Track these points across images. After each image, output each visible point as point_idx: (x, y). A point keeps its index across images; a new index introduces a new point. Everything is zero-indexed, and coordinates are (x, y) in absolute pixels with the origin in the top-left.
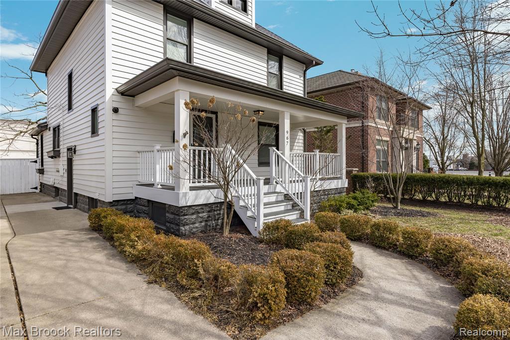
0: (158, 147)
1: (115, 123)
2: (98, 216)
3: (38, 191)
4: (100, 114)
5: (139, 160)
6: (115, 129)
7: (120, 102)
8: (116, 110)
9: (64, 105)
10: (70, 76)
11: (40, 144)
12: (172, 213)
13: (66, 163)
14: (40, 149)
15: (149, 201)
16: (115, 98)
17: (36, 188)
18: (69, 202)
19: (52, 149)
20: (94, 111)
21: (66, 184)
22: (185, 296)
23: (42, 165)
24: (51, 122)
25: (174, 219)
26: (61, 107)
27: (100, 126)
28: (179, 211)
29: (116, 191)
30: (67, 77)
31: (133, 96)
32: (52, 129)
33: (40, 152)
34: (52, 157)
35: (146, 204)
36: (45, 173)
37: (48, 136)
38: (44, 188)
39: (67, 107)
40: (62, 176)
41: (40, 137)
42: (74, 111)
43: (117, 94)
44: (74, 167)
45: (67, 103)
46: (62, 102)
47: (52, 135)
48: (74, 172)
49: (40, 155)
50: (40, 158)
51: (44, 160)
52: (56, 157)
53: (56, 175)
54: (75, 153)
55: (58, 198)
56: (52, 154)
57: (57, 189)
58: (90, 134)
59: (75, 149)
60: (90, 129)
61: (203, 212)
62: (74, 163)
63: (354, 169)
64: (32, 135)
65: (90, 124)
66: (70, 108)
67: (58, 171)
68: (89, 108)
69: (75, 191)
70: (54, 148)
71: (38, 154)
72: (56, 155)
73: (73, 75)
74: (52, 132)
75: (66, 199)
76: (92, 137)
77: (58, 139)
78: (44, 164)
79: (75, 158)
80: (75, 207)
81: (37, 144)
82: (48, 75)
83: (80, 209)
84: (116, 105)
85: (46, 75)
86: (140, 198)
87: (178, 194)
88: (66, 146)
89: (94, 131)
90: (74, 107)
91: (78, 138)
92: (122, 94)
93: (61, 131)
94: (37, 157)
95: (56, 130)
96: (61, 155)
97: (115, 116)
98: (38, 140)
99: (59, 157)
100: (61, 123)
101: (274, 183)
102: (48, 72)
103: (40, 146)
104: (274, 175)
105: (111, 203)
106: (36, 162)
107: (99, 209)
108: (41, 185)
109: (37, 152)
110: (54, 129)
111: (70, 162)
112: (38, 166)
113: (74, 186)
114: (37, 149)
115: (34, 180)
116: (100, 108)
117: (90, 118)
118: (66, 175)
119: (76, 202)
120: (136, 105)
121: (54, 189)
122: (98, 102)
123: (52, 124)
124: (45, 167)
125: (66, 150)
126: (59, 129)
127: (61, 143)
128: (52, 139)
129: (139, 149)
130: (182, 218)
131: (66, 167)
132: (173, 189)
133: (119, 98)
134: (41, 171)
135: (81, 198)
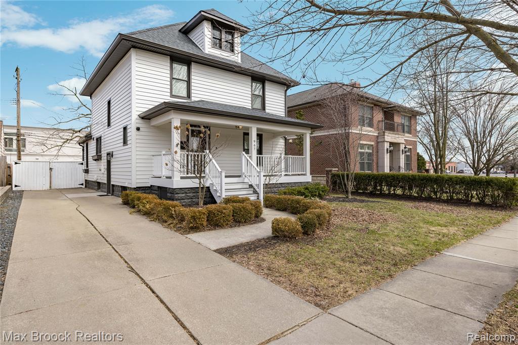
0: (164, 152)
1: (138, 137)
2: (127, 195)
3: (84, 187)
4: (128, 131)
5: (153, 161)
6: (138, 141)
7: (141, 124)
8: (138, 129)
9: (105, 122)
10: (109, 103)
11: (86, 151)
12: (171, 193)
13: (106, 164)
14: (85, 154)
15: (159, 187)
16: (137, 121)
17: (82, 184)
18: (108, 192)
19: (95, 154)
20: (125, 129)
21: (106, 179)
22: (166, 224)
23: (87, 166)
24: (94, 134)
25: (171, 196)
26: (102, 124)
27: (128, 139)
28: (173, 191)
29: (138, 181)
30: (107, 103)
31: (150, 119)
32: (95, 139)
33: (85, 156)
34: (95, 160)
35: (157, 189)
36: (89, 172)
37: (92, 145)
38: (88, 185)
39: (107, 124)
40: (103, 174)
41: (85, 145)
42: (112, 127)
43: (139, 118)
44: (112, 167)
45: (107, 121)
46: (103, 120)
47: (95, 144)
48: (112, 170)
49: (85, 159)
50: (85, 161)
51: (89, 163)
52: (98, 160)
53: (98, 173)
54: (112, 157)
55: (100, 190)
56: (96, 158)
57: (99, 183)
58: (122, 144)
59: (112, 154)
60: (122, 141)
61: (190, 193)
62: (112, 164)
63: (333, 169)
64: (79, 144)
65: (122, 137)
66: (109, 125)
67: (100, 170)
68: (122, 126)
69: (112, 183)
70: (97, 153)
71: (83, 158)
72: (98, 158)
73: (111, 102)
74: (95, 141)
75: (106, 190)
76: (123, 146)
77: (100, 147)
78: (89, 165)
79: (113, 160)
80: (112, 195)
81: (83, 150)
82: (93, 98)
83: (115, 196)
84: (138, 126)
85: (91, 98)
86: (154, 186)
87: (173, 180)
88: (106, 152)
89: (125, 142)
90: (112, 124)
91: (114, 146)
92: (143, 118)
93: (102, 141)
94: (83, 160)
95: (99, 140)
96: (102, 158)
97: (138, 133)
98: (83, 147)
99: (101, 159)
100: (103, 135)
101: (244, 177)
102: (93, 95)
103: (85, 152)
104: (243, 171)
105: (135, 188)
106: (82, 164)
107: (128, 192)
108: (86, 182)
109: (83, 156)
110: (97, 139)
111: (109, 163)
112: (84, 167)
113: (112, 180)
114: (83, 154)
115: (81, 178)
116: (128, 127)
117: (122, 133)
118: (106, 173)
119: (113, 191)
120: (152, 124)
121: (97, 184)
122: (128, 123)
123: (95, 135)
124: (89, 167)
125: (106, 155)
126: (101, 139)
127: (102, 150)
128: (95, 146)
129: (153, 154)
130: (176, 195)
131: (106, 167)
132: (170, 178)
133: (141, 121)
134: (87, 171)
135: (116, 188)
